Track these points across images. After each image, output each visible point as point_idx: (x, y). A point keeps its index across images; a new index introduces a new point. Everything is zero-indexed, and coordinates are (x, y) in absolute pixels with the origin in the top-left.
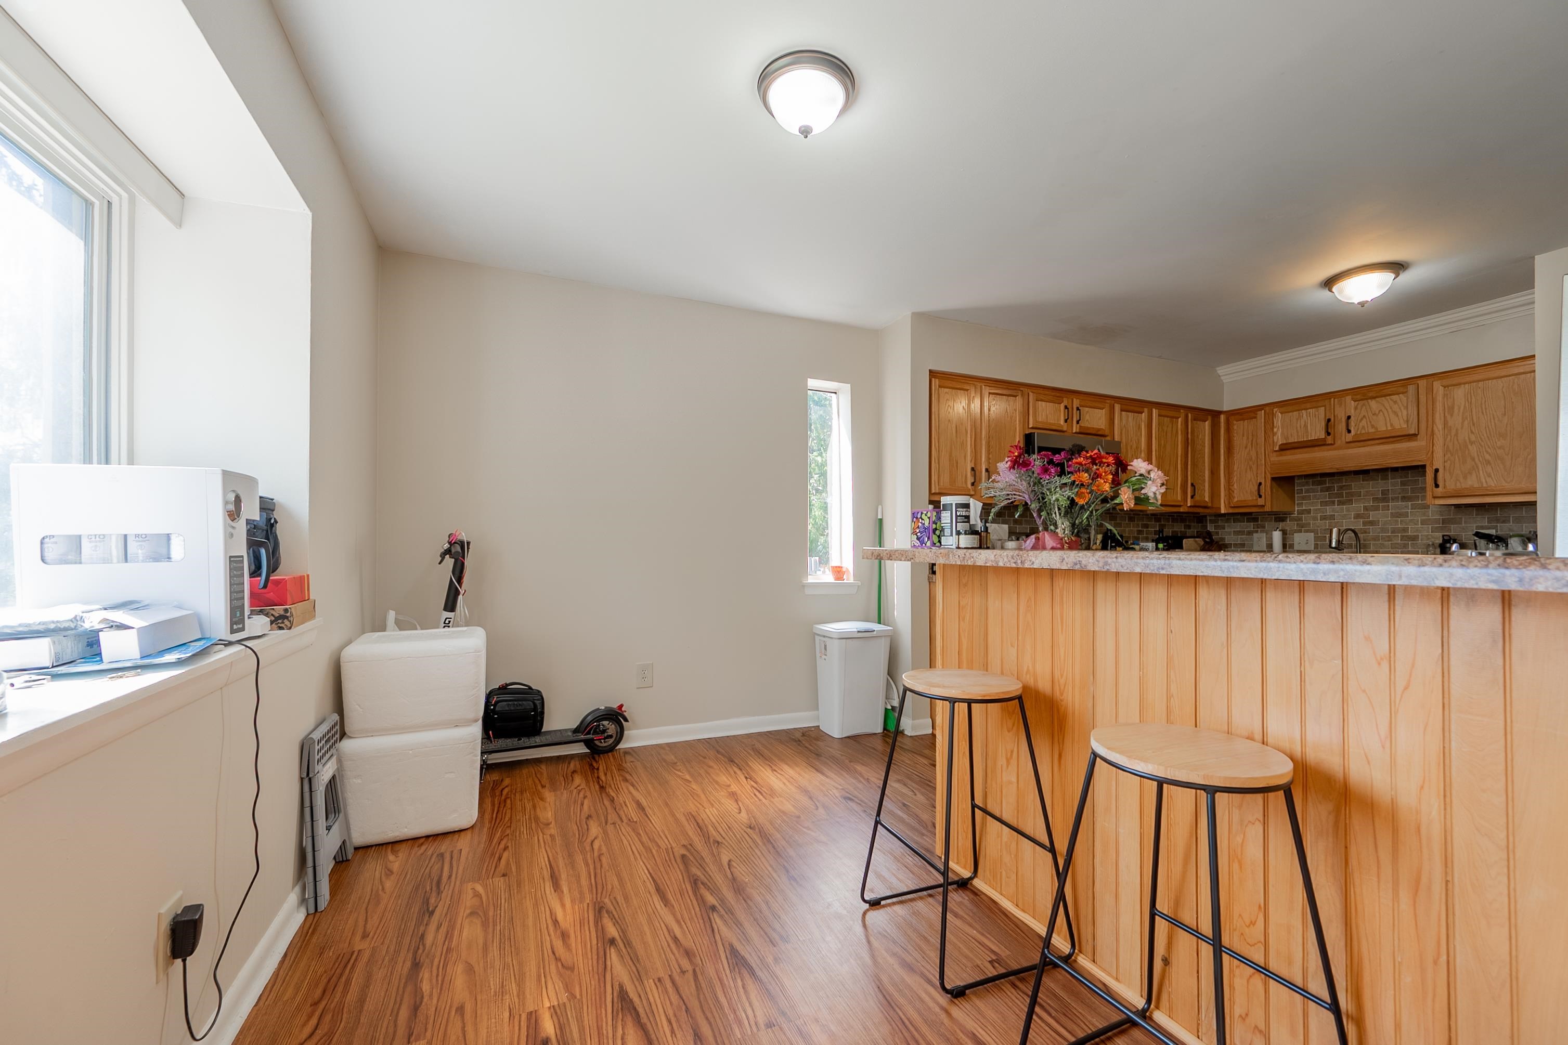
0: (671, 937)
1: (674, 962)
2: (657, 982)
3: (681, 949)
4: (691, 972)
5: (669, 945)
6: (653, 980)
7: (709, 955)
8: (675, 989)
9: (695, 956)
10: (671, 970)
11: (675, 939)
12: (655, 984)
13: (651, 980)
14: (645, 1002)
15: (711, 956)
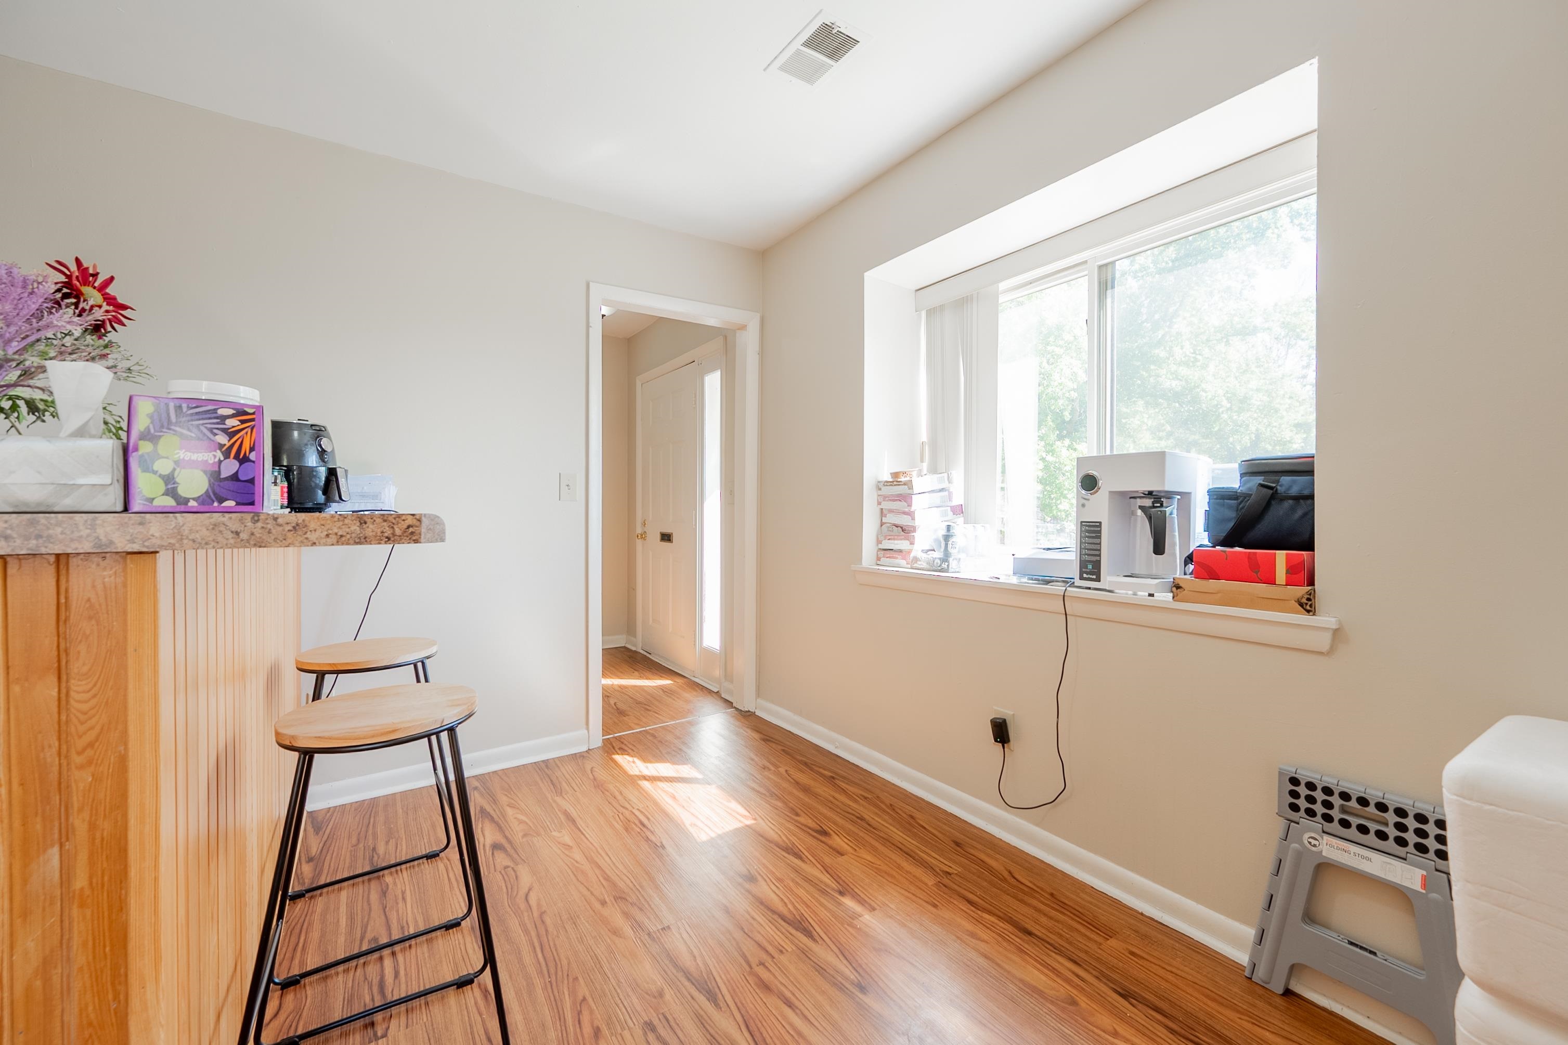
0: (797, 1008)
1: (777, 974)
2: (783, 950)
3: (776, 991)
4: (754, 966)
5: (793, 994)
6: (787, 951)
7: (741, 989)
8: (762, 945)
9: (756, 984)
10: (776, 964)
11: (790, 1005)
12: (783, 947)
13: (789, 950)
14: (784, 930)
15: (738, 988)
